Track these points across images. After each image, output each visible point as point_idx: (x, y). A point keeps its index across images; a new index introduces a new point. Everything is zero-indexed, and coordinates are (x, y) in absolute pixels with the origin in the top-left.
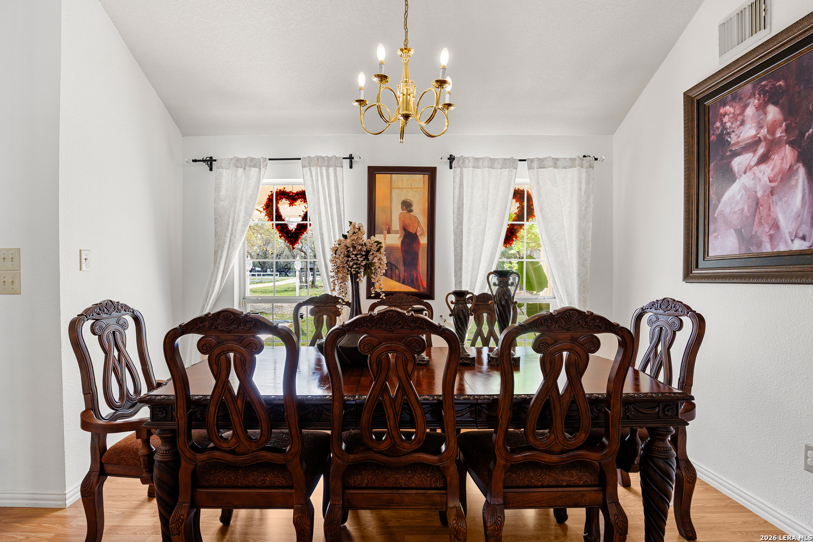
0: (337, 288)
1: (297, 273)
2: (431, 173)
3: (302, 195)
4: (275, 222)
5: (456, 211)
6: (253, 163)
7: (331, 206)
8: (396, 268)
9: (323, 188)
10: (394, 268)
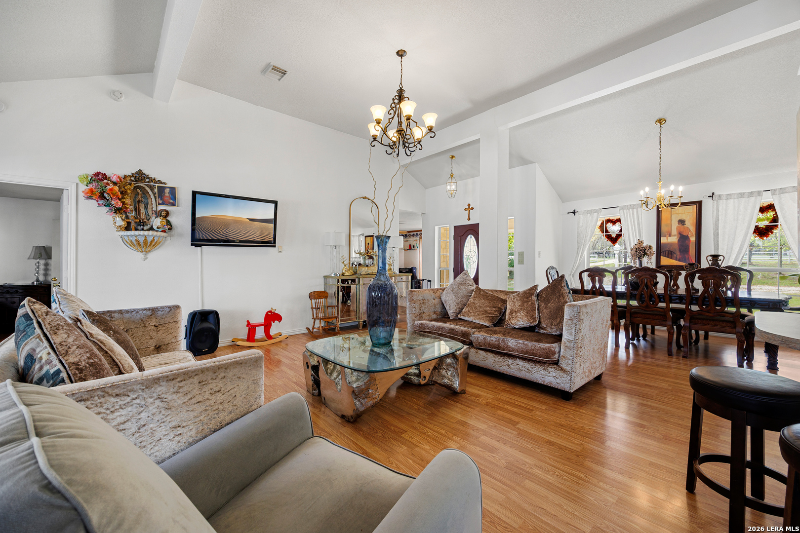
0: (632, 262)
1: (616, 256)
2: (699, 204)
3: (619, 220)
4: (605, 234)
5: (714, 223)
6: (597, 211)
7: (635, 226)
8: (674, 253)
9: (630, 219)
10: (673, 253)
